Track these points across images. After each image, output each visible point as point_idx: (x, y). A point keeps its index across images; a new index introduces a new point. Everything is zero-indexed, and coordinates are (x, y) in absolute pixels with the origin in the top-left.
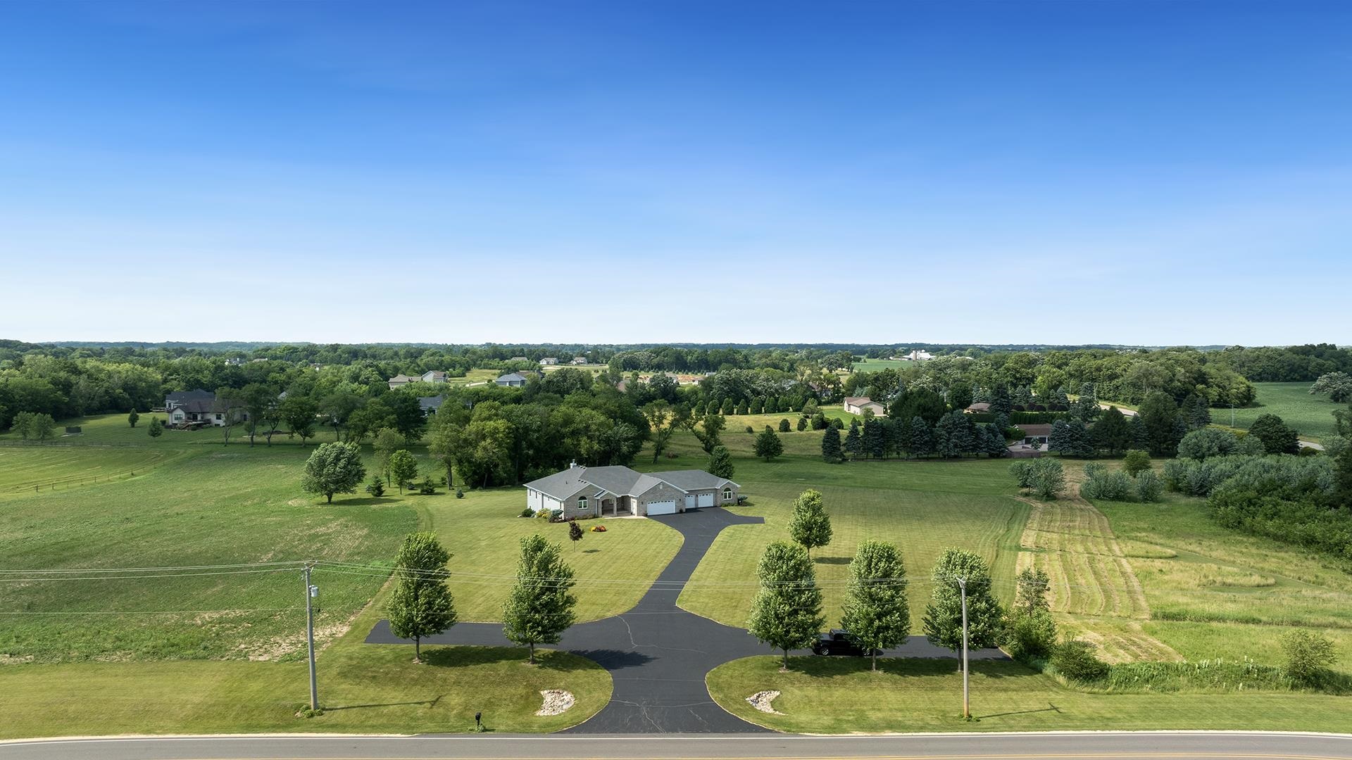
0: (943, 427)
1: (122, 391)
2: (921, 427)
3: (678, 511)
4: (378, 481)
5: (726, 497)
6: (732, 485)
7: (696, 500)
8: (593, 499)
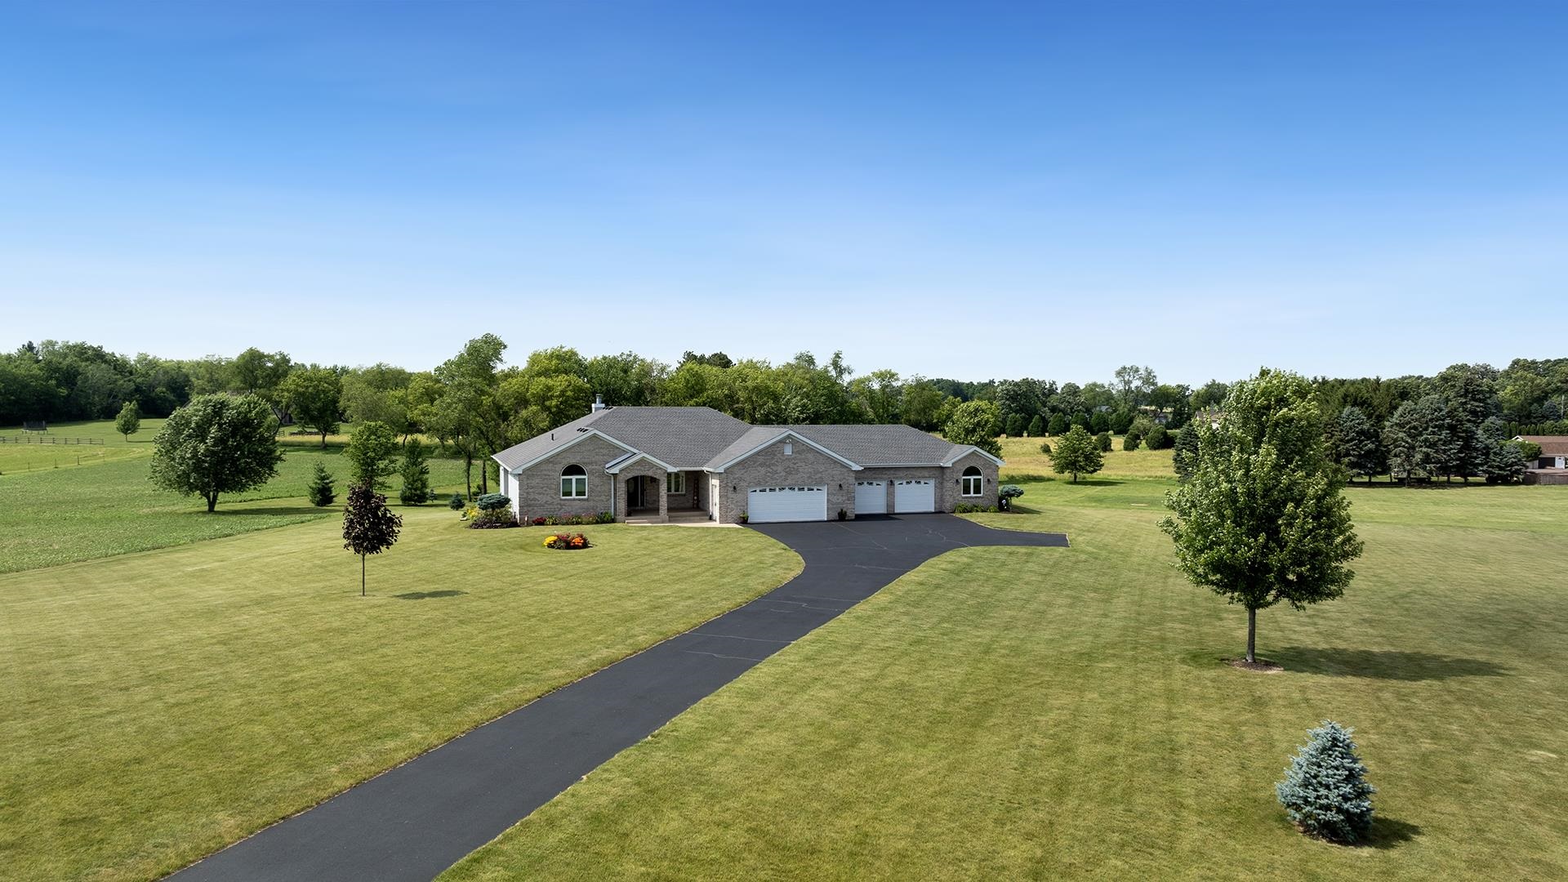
0: (1401, 426)
1: (164, 389)
2: (1359, 424)
3: (835, 515)
4: (323, 479)
5: (967, 490)
6: (985, 459)
7: (890, 495)
8: (603, 475)
